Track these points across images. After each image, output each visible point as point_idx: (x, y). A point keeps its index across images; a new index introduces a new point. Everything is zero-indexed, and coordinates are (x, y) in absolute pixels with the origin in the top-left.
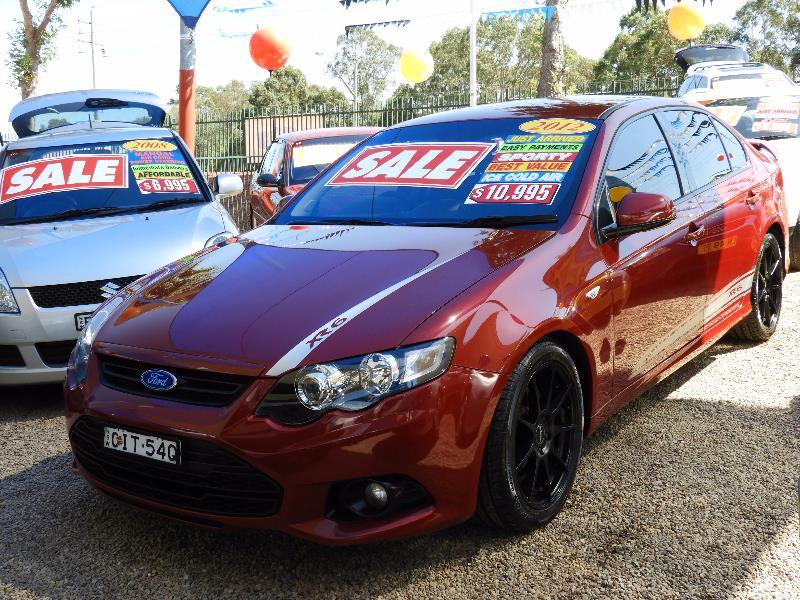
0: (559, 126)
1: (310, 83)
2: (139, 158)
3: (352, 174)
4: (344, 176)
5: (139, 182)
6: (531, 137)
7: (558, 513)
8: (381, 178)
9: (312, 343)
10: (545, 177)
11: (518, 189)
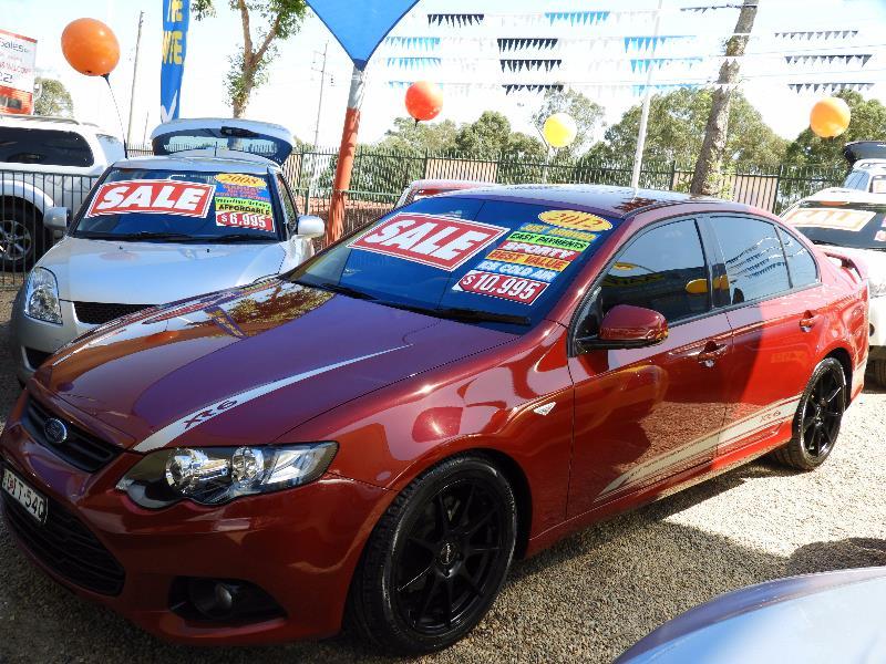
0: (577, 221)
1: (514, 130)
2: (226, 190)
3: (374, 239)
4: (366, 240)
5: (217, 213)
6: (545, 228)
7: (461, 639)
8: (394, 248)
9: (189, 423)
10: (539, 274)
11: (507, 282)
